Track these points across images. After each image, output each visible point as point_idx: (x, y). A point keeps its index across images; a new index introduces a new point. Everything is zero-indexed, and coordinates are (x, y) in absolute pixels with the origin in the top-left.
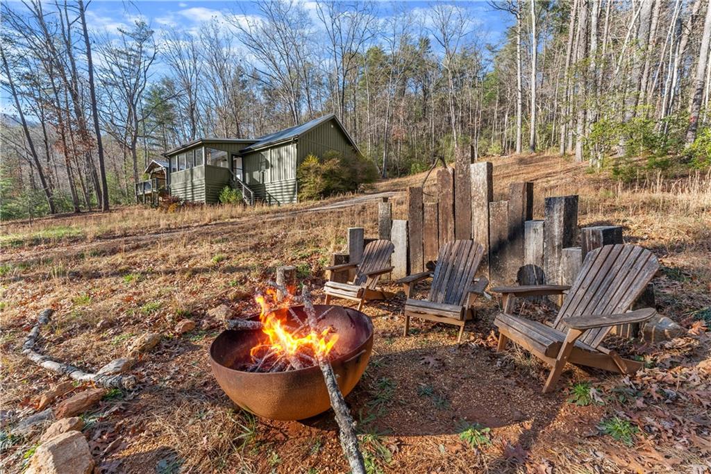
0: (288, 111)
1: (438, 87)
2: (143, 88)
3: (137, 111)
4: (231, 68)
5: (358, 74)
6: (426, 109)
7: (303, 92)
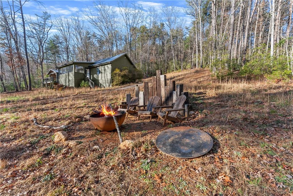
0: (108, 50)
1: (168, 42)
2: (46, 39)
3: (44, 48)
4: (84, 31)
5: (137, 36)
6: (163, 50)
7: (114, 42)
